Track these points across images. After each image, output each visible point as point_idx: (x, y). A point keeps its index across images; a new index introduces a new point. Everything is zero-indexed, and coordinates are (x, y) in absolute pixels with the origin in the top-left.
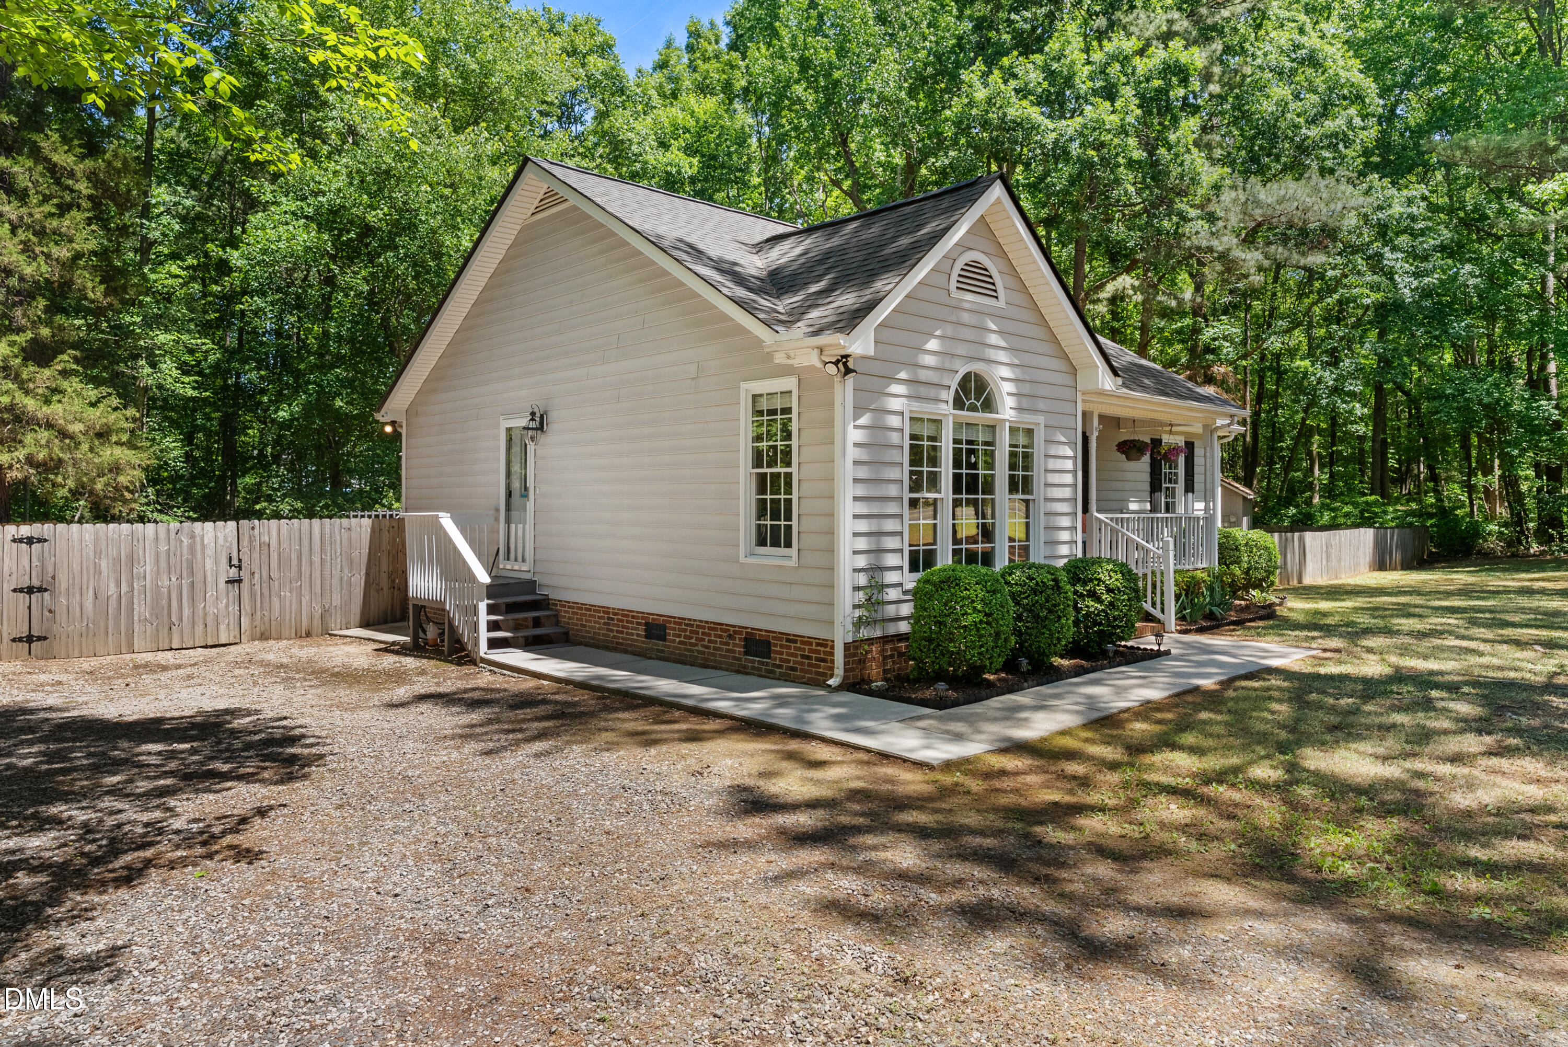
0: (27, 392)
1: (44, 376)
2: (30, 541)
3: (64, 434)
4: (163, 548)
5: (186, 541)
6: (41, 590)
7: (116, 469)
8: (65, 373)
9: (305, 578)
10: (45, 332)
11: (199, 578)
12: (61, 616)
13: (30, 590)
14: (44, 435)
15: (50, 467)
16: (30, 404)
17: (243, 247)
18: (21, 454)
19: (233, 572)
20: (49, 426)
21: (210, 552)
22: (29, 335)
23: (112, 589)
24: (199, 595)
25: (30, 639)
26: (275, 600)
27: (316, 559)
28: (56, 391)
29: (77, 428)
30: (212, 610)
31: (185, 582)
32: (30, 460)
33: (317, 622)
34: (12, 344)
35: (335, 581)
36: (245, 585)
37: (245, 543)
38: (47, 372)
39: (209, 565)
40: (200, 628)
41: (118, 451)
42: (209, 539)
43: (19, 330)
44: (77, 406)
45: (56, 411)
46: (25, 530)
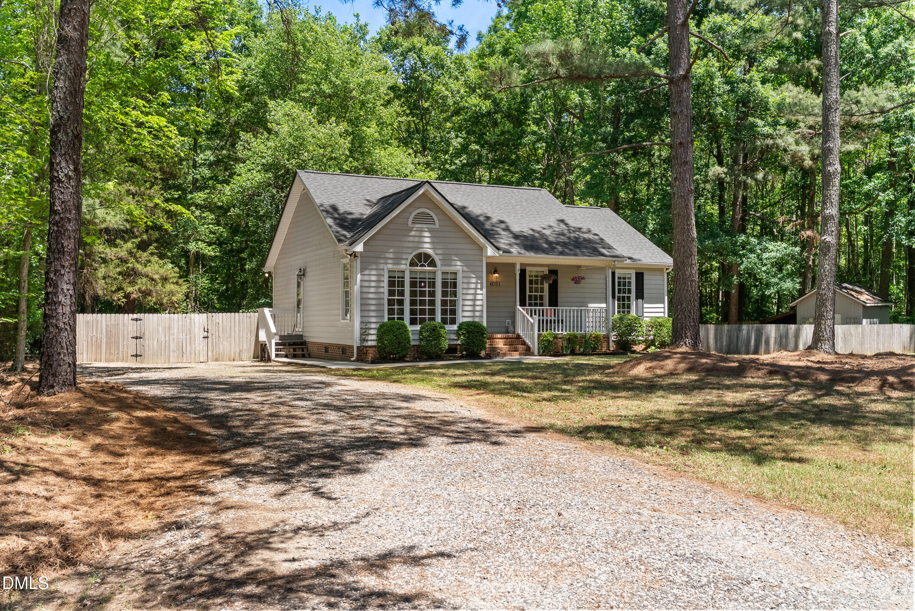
0: (138, 262)
1: (144, 256)
2: (137, 320)
3: (152, 279)
4: (180, 323)
5: (188, 321)
6: (140, 338)
7: (172, 293)
8: (152, 254)
9: (233, 337)
10: (145, 237)
11: (193, 335)
12: (146, 348)
13: (137, 338)
14: (144, 280)
15: (147, 293)
16: (139, 267)
17: (231, 185)
18: (137, 287)
19: (205, 334)
20: (147, 276)
21: (197, 325)
22: (139, 239)
23: (163, 339)
24: (193, 342)
25: (136, 356)
26: (221, 346)
27: (237, 329)
28: (149, 261)
29: (156, 277)
30: (197, 348)
31: (188, 337)
32: (140, 290)
33: (237, 355)
34: (133, 243)
35: (245, 339)
36: (210, 339)
37: (210, 322)
38: (145, 254)
39: (197, 330)
40: (193, 355)
41: (172, 286)
42: (197, 320)
43: (136, 237)
44: (157, 267)
45: (148, 270)
46: (135, 316)
